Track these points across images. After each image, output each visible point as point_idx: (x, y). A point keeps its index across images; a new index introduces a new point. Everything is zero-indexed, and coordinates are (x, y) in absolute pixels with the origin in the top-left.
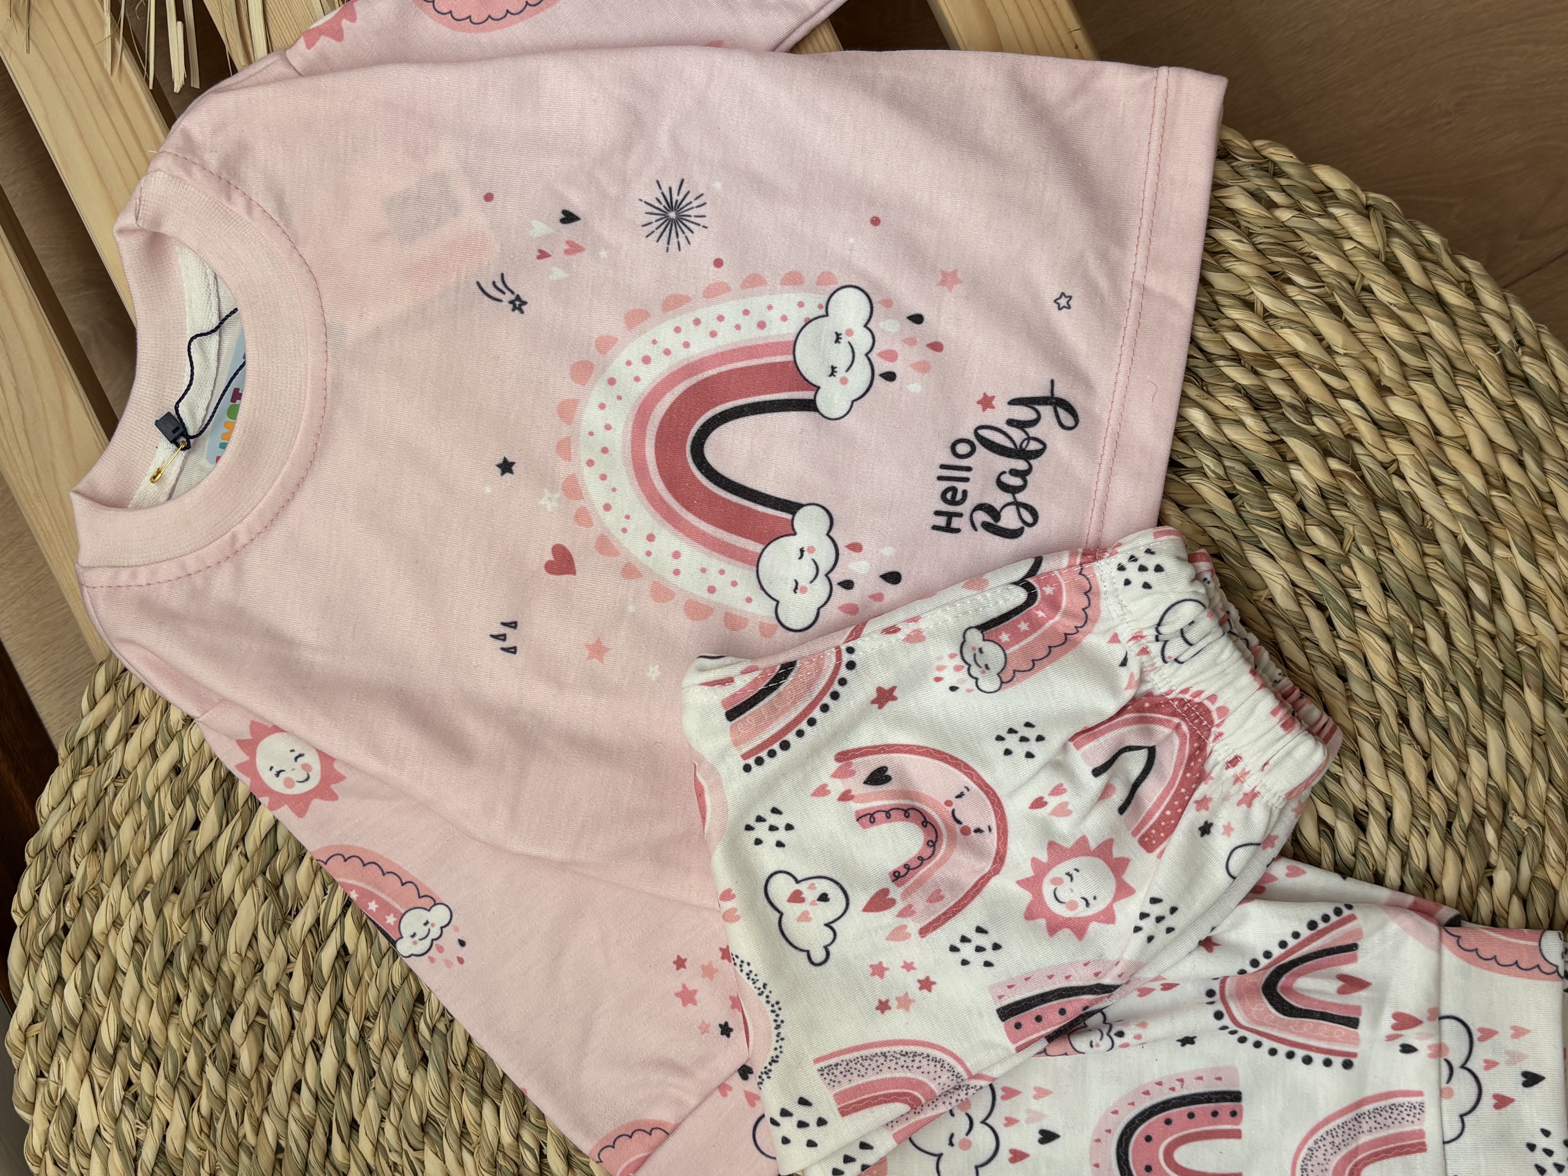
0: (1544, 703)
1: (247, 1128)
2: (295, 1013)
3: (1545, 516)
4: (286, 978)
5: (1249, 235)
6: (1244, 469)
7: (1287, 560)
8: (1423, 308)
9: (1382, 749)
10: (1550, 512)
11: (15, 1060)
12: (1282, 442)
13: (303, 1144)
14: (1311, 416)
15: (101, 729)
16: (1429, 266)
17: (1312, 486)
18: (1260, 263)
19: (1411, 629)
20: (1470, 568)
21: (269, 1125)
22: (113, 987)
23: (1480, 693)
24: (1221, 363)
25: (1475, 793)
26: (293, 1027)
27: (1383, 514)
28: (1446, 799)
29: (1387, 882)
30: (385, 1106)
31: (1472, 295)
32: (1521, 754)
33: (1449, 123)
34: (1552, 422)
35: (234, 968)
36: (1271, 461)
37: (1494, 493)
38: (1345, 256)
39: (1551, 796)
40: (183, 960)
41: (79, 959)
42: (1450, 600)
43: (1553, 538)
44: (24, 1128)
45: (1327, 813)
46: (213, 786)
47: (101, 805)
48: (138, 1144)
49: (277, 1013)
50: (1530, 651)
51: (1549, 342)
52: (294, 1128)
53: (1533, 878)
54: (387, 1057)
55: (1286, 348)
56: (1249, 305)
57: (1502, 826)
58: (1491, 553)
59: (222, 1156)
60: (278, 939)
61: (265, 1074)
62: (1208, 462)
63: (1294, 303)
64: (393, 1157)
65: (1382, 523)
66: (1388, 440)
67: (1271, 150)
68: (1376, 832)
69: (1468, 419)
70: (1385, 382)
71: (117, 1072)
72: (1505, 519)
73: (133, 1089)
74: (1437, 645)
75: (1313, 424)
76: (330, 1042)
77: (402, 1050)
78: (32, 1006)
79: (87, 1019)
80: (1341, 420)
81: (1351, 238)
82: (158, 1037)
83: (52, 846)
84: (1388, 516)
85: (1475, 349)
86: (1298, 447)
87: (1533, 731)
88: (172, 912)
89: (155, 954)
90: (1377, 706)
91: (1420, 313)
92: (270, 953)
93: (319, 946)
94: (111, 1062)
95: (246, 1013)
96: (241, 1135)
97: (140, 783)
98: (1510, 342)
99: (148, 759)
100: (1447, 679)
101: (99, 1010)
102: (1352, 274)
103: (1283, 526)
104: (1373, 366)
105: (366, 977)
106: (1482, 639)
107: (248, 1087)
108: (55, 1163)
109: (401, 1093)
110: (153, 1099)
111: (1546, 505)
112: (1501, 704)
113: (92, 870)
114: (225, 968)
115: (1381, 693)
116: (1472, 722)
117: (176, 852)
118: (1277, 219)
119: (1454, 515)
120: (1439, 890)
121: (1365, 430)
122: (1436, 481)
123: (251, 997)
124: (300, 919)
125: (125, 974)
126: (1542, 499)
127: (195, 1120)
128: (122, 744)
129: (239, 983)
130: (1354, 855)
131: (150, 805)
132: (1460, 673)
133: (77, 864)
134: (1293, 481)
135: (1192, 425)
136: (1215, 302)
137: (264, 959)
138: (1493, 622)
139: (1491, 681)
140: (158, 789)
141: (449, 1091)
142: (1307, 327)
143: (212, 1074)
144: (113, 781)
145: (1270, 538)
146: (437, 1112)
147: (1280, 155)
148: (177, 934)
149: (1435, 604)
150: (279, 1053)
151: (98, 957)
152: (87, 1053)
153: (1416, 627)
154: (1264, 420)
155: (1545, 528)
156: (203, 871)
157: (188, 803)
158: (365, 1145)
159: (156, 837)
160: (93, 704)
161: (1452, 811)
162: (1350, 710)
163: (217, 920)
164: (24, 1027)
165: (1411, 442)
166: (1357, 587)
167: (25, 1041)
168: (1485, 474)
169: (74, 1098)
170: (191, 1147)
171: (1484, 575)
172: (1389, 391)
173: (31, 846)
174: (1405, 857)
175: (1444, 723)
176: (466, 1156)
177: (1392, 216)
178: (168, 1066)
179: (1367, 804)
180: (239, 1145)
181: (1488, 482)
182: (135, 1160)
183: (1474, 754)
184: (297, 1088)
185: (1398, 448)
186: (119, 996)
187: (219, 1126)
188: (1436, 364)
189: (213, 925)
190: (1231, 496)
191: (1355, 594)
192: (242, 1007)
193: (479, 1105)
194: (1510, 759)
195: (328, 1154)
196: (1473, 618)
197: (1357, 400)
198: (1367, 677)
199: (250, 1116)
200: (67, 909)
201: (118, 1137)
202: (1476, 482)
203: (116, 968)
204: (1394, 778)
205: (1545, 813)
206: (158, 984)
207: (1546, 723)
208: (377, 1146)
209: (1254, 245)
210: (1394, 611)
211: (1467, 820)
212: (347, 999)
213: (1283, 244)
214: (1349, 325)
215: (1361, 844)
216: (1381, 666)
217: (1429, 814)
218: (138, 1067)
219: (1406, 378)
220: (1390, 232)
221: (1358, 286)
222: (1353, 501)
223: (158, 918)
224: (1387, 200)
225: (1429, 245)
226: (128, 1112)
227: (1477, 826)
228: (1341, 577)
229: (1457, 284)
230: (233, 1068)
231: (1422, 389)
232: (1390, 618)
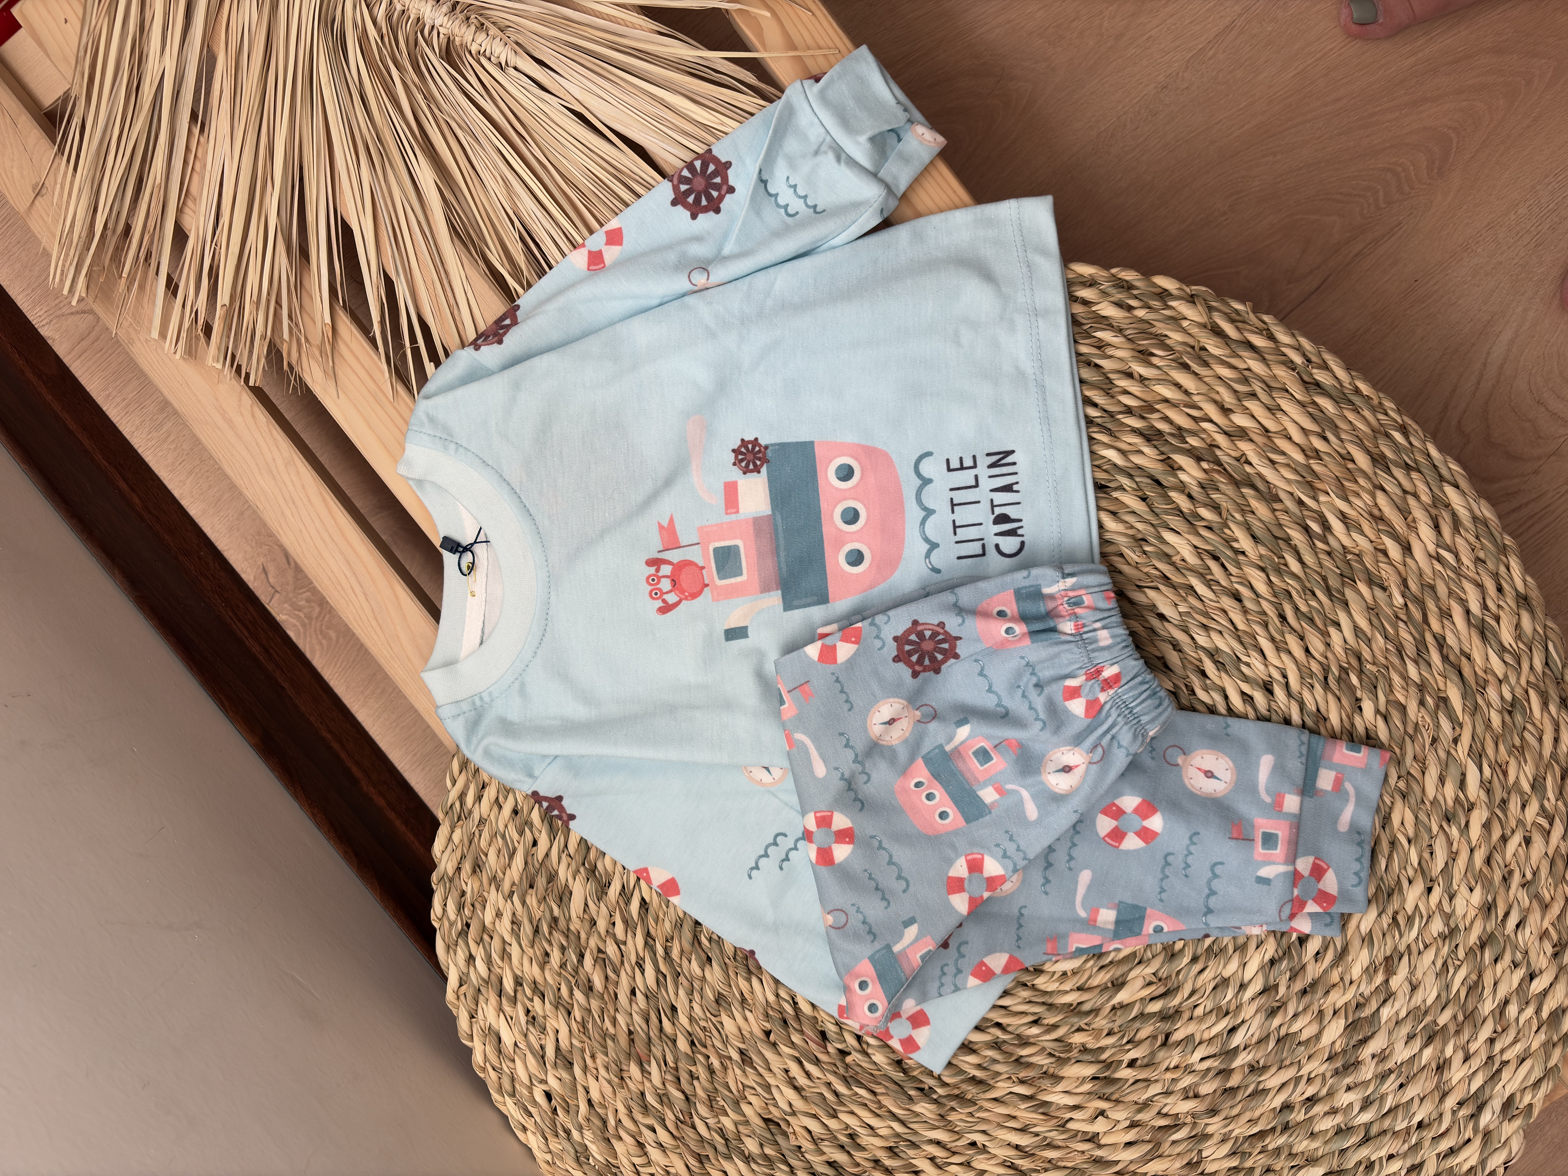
0: (1371, 589)
1: (608, 1024)
2: (622, 947)
3: (1348, 469)
4: (611, 926)
5: (1120, 331)
6: (1149, 481)
7: (1189, 533)
8: (1242, 353)
9: (1272, 639)
10: (1350, 465)
11: (454, 1011)
12: (1169, 458)
13: (644, 1026)
14: (1184, 438)
15: (462, 797)
16: (1240, 325)
17: (1194, 483)
18: (1131, 347)
19: (1276, 560)
20: (1306, 513)
21: (621, 1019)
22: (505, 954)
23: (1328, 591)
24: (1120, 416)
25: (1338, 655)
26: (622, 956)
27: (1243, 490)
28: (1320, 663)
29: (1293, 723)
30: (690, 993)
31: (1271, 337)
32: (1363, 624)
33: (1226, 220)
34: (1340, 407)
35: (578, 927)
36: (1165, 472)
37: (1311, 461)
38: (1184, 331)
39: (1388, 647)
40: (545, 928)
41: (480, 941)
42: (1297, 536)
43: (1356, 482)
44: (469, 1051)
45: (1246, 688)
46: (541, 817)
47: (473, 844)
48: (542, 1047)
49: (611, 950)
50: (1356, 558)
51: (1327, 357)
52: (637, 1018)
53: (1388, 701)
54: (685, 963)
55: (1159, 398)
56: (1129, 375)
57: (1361, 673)
58: (1317, 501)
59: (596, 1044)
60: (602, 904)
61: (611, 988)
62: (1125, 481)
63: (1158, 368)
64: (703, 1023)
65: (1244, 497)
66: (1237, 442)
67: (1123, 273)
68: (1279, 692)
69: (1285, 418)
70: (1227, 406)
71: (519, 1006)
72: (1322, 477)
73: (531, 1014)
74: (1294, 566)
75: (1187, 443)
76: (648, 960)
77: (693, 957)
78: (457, 977)
79: (493, 977)
80: (1204, 436)
81: (1186, 318)
82: (539, 979)
83: (447, 875)
84: (1246, 491)
85: (1281, 372)
86: (1180, 459)
87: (1368, 608)
88: (532, 900)
89: (527, 929)
90: (1264, 613)
91: (1241, 357)
92: (598, 912)
93: (628, 902)
94: (514, 1001)
95: (592, 953)
96: (604, 1029)
97: (494, 824)
98: (1303, 363)
99: (496, 809)
100: (1306, 587)
101: (499, 971)
102: (1191, 341)
103: (1181, 512)
104: (1217, 397)
105: (661, 915)
106: (1322, 556)
107: (603, 998)
108: (494, 1069)
109: (698, 982)
110: (544, 1017)
111: (1347, 462)
112: (1343, 595)
113: (476, 885)
114: (572, 928)
115: (1266, 606)
116: (1327, 610)
117: (526, 863)
118: (1136, 317)
119: (1288, 481)
120: (1328, 721)
121: (1221, 440)
122: (1273, 462)
123: (593, 942)
124: (612, 887)
125: (510, 945)
126: (1343, 458)
127: (574, 1026)
128: (477, 803)
129: (583, 936)
130: (1269, 711)
131: (503, 837)
132: (1313, 581)
133: (466, 884)
134: (1181, 482)
135: (1110, 460)
136: (1108, 378)
137: (595, 918)
138: (1328, 544)
139: (1334, 582)
140: (506, 826)
141: (728, 976)
142: (1170, 381)
143: (578, 995)
144: (477, 827)
145: (1174, 521)
146: (723, 989)
147: (1129, 275)
148: (537, 914)
149: (1288, 540)
150: (617, 973)
151: (492, 938)
152: (498, 998)
153: (1279, 558)
154: (1155, 447)
155: (1350, 477)
156: (546, 872)
157: (527, 830)
158: (683, 1019)
159: (512, 855)
160: (454, 782)
161: (1326, 670)
162: (1247, 620)
163: (561, 899)
164: (456, 990)
165: (1252, 441)
166: (1236, 540)
167: (458, 998)
168: (1303, 451)
169: (497, 1027)
170: (575, 1042)
171: (1316, 516)
172: (1230, 411)
173: (434, 877)
174: (1302, 705)
175: (1309, 615)
176: (748, 1013)
177: (1209, 298)
178: (550, 996)
179: (1270, 677)
180: (605, 1035)
181: (1306, 455)
182: (543, 1057)
183: (1332, 630)
184: (633, 992)
185: (1245, 446)
186: (510, 959)
187: (590, 1027)
188: (1257, 387)
189: (559, 903)
190: (1144, 499)
191: (1235, 545)
192: (588, 950)
193: (749, 980)
194: (1356, 629)
195: (661, 1029)
196: (1314, 544)
197: (1211, 421)
198: (1254, 596)
199: (608, 1016)
200: (466, 913)
201: (529, 1046)
202: (1299, 457)
203: (504, 942)
204: (1284, 656)
205: (1386, 658)
206: (532, 947)
207: (1375, 601)
208: (691, 1019)
209: (1125, 336)
210: (1263, 551)
211: (1337, 674)
212: (652, 931)
213: (1143, 332)
214: (1196, 374)
215: (1272, 703)
216: (1262, 588)
217: (1312, 675)
218: (532, 1000)
219: (1240, 400)
220: (1210, 309)
221: (1197, 348)
222: (1222, 487)
223: (523, 906)
224: (1204, 289)
225: (1237, 312)
226: (531, 1028)
227: (1344, 676)
228: (1225, 536)
229: (1259, 332)
230: (591, 988)
231: (1252, 405)
232: (1261, 556)
